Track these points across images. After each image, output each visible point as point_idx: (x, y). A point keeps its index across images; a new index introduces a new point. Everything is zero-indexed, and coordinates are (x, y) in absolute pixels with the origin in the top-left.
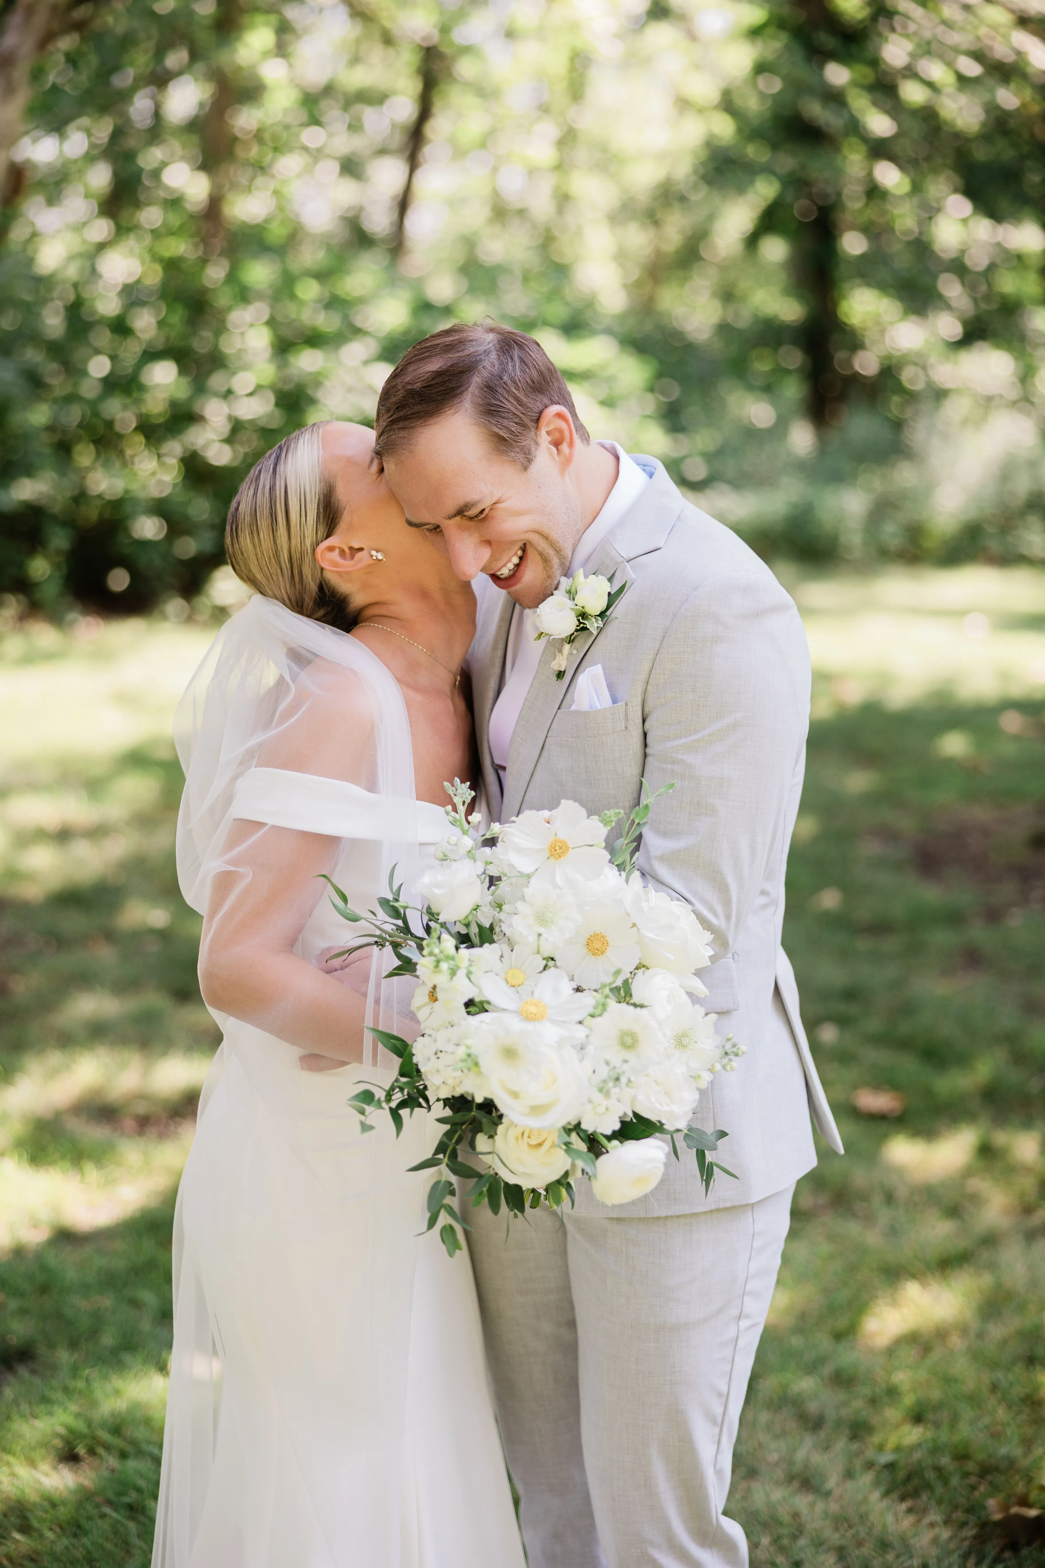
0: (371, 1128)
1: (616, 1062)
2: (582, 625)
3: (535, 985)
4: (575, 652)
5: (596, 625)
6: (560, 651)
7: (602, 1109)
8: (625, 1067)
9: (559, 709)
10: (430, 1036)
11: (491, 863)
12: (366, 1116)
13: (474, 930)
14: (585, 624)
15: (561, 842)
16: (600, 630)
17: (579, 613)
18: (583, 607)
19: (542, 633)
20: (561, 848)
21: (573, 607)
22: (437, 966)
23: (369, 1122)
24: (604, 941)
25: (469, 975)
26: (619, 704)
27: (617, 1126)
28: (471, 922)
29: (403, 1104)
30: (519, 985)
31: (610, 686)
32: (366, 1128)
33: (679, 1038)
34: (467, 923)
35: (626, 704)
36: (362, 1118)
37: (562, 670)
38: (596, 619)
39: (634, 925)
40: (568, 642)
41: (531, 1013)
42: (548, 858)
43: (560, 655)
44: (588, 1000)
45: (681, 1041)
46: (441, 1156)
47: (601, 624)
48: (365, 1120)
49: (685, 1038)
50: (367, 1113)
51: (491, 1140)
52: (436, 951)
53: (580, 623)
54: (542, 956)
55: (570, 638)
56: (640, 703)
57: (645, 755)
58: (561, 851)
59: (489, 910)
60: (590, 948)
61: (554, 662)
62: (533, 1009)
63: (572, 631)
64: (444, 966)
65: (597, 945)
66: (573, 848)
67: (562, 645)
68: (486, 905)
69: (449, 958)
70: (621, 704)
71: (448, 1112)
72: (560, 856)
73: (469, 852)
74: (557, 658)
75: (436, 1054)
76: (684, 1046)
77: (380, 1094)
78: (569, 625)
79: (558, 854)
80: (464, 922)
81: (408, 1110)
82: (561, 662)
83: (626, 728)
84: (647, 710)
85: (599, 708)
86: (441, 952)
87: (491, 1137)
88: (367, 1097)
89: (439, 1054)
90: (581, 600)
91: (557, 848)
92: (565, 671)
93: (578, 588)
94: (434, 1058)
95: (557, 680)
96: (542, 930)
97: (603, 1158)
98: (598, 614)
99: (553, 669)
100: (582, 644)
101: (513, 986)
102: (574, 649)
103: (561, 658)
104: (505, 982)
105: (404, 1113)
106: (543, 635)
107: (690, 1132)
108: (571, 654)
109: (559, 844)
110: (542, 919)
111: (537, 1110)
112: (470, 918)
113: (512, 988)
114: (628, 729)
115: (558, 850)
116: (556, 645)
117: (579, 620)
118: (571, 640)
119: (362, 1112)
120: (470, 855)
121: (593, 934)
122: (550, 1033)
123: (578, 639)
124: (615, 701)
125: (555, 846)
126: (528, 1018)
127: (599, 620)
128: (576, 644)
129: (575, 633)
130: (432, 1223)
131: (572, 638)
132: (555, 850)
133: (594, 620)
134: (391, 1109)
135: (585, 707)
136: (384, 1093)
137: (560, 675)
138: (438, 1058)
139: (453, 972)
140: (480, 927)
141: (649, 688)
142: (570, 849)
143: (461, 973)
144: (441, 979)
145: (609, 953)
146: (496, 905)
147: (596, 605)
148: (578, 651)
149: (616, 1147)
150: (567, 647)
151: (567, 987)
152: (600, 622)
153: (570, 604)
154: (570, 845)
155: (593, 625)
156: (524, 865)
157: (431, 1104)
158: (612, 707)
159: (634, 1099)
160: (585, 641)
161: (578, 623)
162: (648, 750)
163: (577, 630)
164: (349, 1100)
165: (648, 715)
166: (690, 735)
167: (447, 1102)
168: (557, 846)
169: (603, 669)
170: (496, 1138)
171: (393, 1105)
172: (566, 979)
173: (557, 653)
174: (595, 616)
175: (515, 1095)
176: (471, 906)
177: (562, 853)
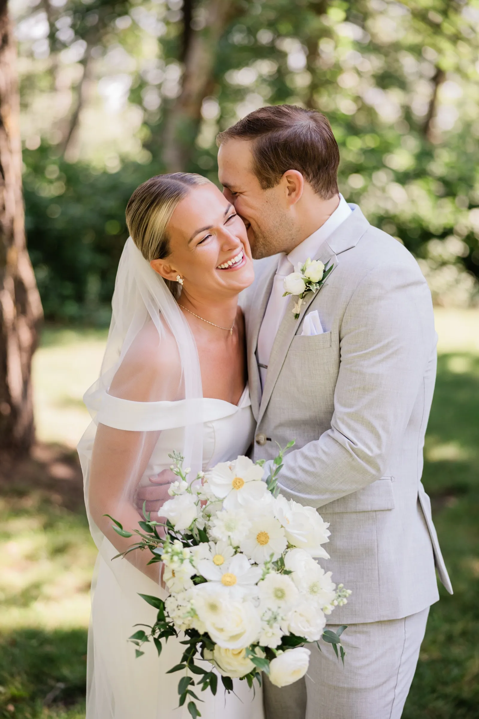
0: (142, 653)
1: (275, 609)
2: (308, 288)
3: (230, 564)
4: (305, 303)
5: (315, 288)
6: (297, 303)
7: (270, 634)
8: (280, 611)
9: (295, 335)
10: (174, 597)
11: (201, 493)
12: (140, 646)
13: (196, 532)
14: (310, 287)
15: (239, 479)
16: (319, 291)
17: (307, 281)
18: (309, 278)
19: (287, 292)
20: (239, 482)
21: (303, 277)
22: (172, 559)
23: (141, 650)
24: (266, 536)
25: (191, 561)
26: (327, 333)
27: (280, 643)
28: (193, 528)
29: (161, 636)
30: (221, 564)
31: (322, 323)
32: (139, 653)
33: (311, 588)
34: (191, 529)
35: (331, 333)
36: (137, 647)
37: (298, 313)
38: (316, 285)
39: (282, 527)
40: (301, 298)
41: (228, 582)
42: (233, 489)
43: (297, 305)
44: (259, 571)
45: (313, 590)
46: (185, 663)
47: (318, 287)
48: (139, 648)
49: (315, 587)
50: (140, 644)
51: (211, 652)
52: (170, 550)
53: (307, 286)
54: (232, 547)
55: (303, 295)
56: (338, 332)
57: (340, 361)
58: (240, 484)
59: (202, 520)
60: (259, 540)
61: (294, 309)
62: (228, 579)
63: (303, 291)
64: (176, 558)
65: (263, 539)
66: (246, 482)
67: (298, 300)
68: (200, 518)
69: (177, 554)
70: (328, 333)
71: (188, 638)
72: (239, 487)
73: (187, 489)
74: (295, 307)
75: (178, 607)
76: (315, 592)
77: (148, 632)
78: (301, 288)
79: (238, 486)
80: (189, 529)
81: (164, 638)
82: (297, 309)
83: (331, 346)
84: (341, 336)
85: (316, 334)
86: (173, 550)
87: (212, 650)
88: (141, 635)
89: (179, 607)
90: (308, 274)
91: (237, 483)
92: (299, 314)
93: (307, 267)
94: (176, 609)
95: (295, 319)
96: (230, 534)
97: (274, 661)
98: (317, 282)
99: (293, 313)
100: (309, 299)
101: (218, 565)
102: (304, 302)
103: (297, 306)
104: (213, 563)
105: (162, 640)
106: (288, 293)
107: (326, 634)
108: (302, 304)
109: (238, 480)
110: (229, 528)
111: (235, 638)
112: (192, 526)
113: (217, 566)
114: (332, 346)
115: (238, 484)
116: (295, 299)
117: (306, 285)
118: (303, 297)
119: (137, 644)
120: (188, 491)
121: (260, 533)
122: (239, 591)
123: (307, 296)
124: (325, 331)
125: (236, 482)
126: (227, 584)
127: (317, 285)
128: (306, 299)
129: (305, 293)
130: (182, 701)
131: (304, 295)
132: (237, 484)
133: (314, 285)
134: (155, 639)
135: (309, 334)
136: (151, 630)
137: (297, 316)
138: (179, 609)
139: (182, 560)
140: (199, 530)
141: (343, 324)
142: (245, 483)
143: (187, 562)
144: (175, 566)
145: (270, 542)
146: (207, 516)
147: (316, 277)
148: (306, 303)
149: (281, 654)
150: (301, 301)
151: (247, 565)
152: (318, 286)
153: (302, 276)
154: (245, 481)
155: (314, 288)
156: (220, 493)
157: (177, 633)
158: (323, 334)
159: (289, 627)
160: (311, 297)
161: (306, 286)
162: (341, 359)
163: (305, 291)
164: (130, 638)
165: (342, 339)
166: (362, 351)
167: (187, 632)
168: (237, 482)
169: (319, 313)
170: (215, 651)
171: (156, 636)
172: (247, 559)
173: (295, 304)
174: (316, 283)
175: (221, 630)
176: (192, 520)
177: (240, 485)
